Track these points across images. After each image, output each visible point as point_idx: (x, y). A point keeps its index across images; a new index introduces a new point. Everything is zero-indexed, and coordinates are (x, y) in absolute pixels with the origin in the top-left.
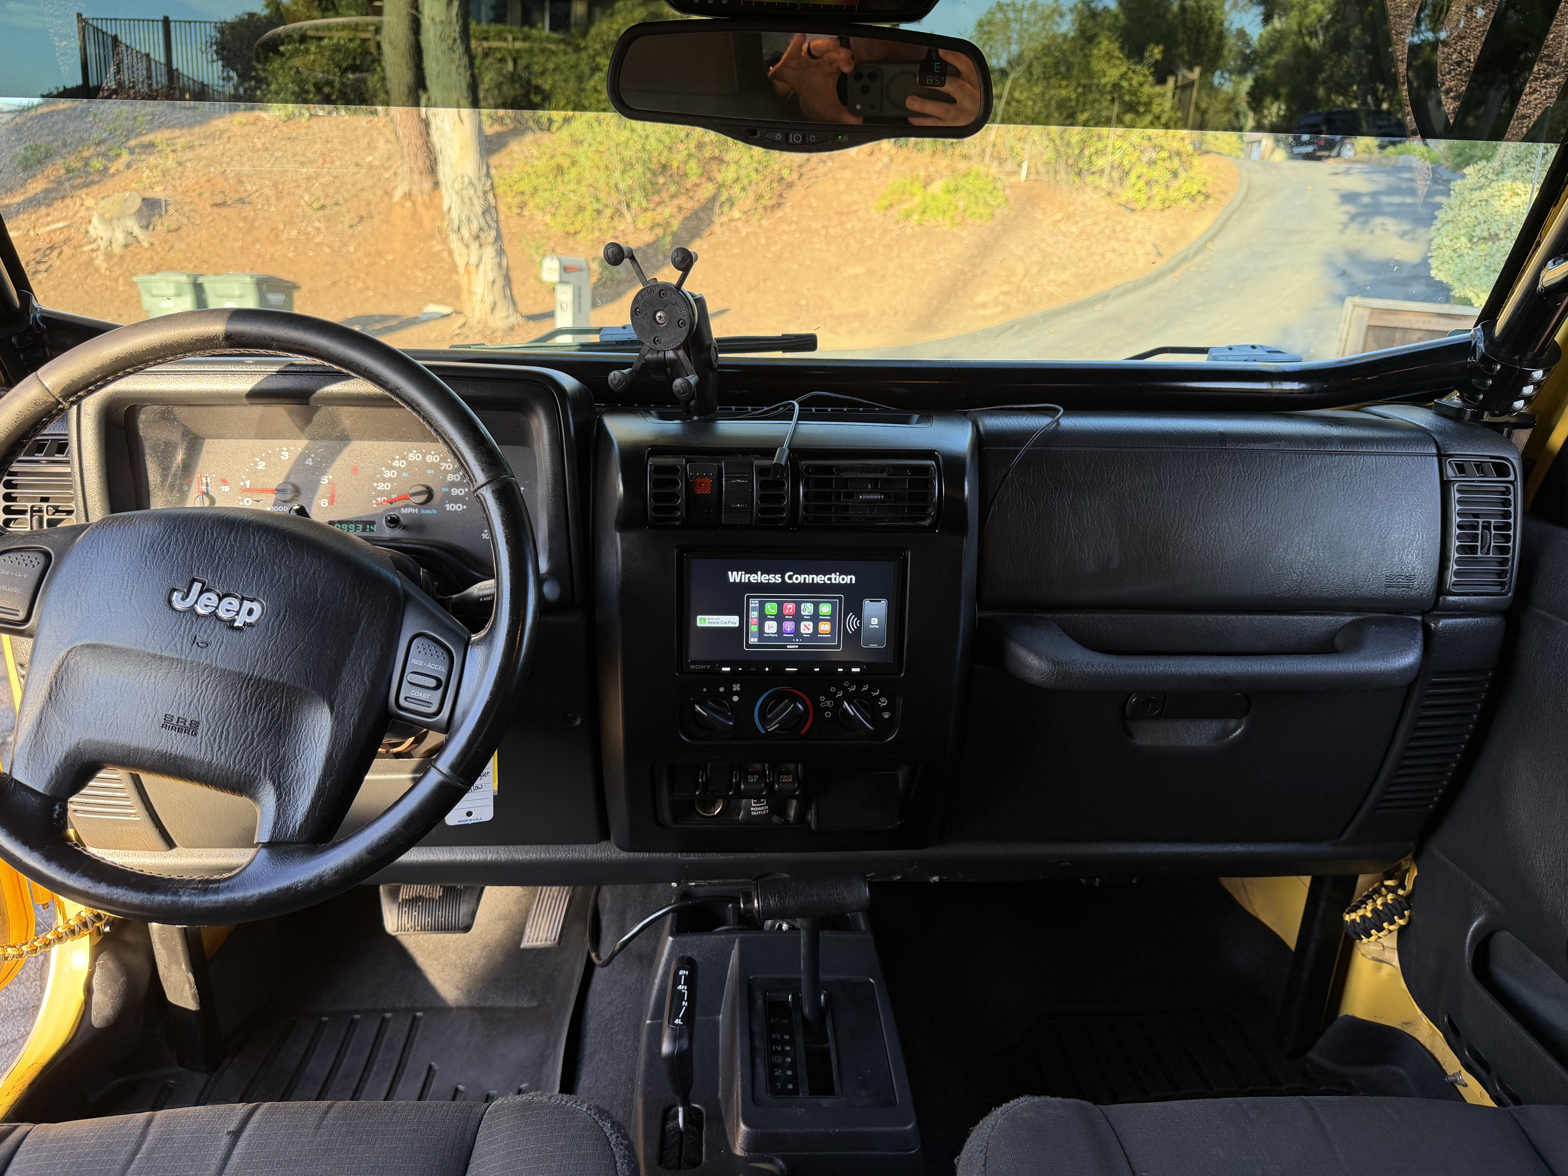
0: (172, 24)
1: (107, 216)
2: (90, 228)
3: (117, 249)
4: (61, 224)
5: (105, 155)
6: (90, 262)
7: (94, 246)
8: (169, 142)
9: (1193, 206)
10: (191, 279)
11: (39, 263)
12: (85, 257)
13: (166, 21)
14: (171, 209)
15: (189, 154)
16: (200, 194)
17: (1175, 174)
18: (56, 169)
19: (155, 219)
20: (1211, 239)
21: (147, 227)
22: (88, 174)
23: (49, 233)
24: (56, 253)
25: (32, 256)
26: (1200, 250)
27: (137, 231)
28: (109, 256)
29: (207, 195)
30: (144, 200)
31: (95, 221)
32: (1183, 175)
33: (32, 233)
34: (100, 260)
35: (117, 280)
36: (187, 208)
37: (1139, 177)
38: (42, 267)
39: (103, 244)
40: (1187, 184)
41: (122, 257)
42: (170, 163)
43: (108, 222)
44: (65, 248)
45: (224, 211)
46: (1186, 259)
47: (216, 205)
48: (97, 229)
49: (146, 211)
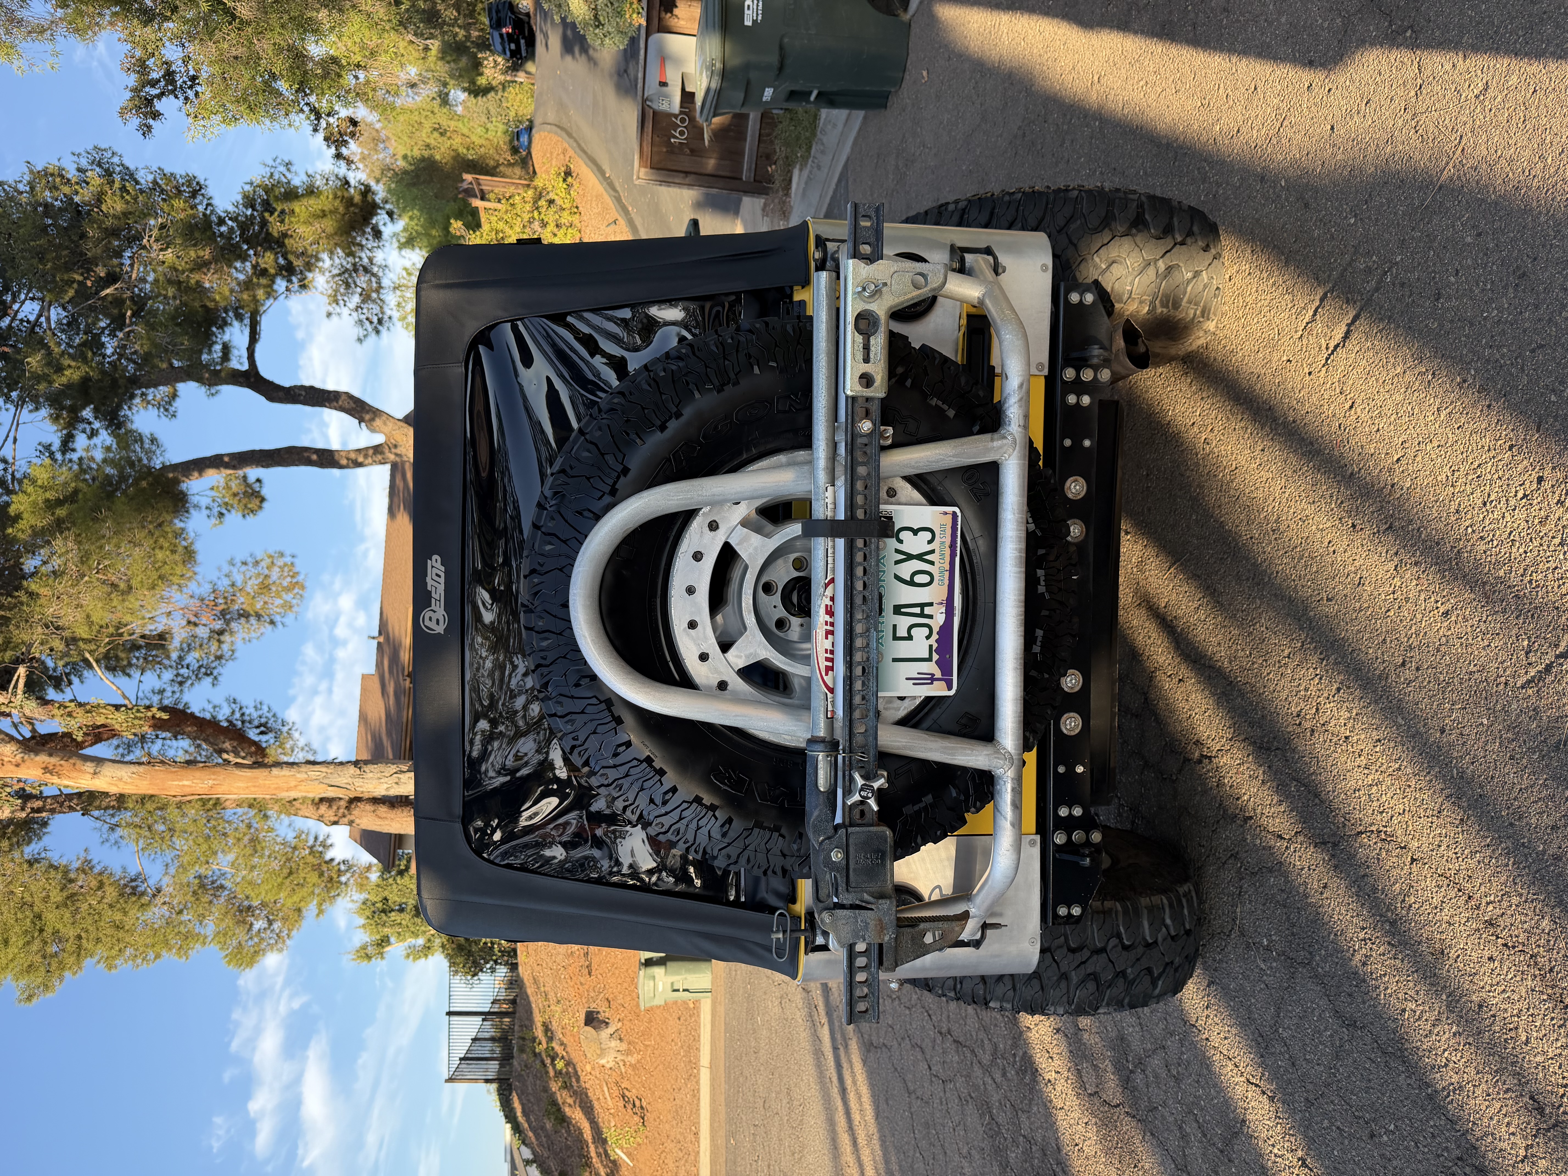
0: (452, 1009)
1: (599, 1052)
2: (608, 1066)
3: (624, 1046)
4: (605, 1089)
5: (553, 1059)
6: (634, 1067)
7: (621, 1064)
8: (543, 1012)
9: (576, 185)
10: (643, 968)
11: (634, 1105)
12: (630, 1071)
13: (450, 1014)
14: (593, 1005)
15: (551, 995)
16: (581, 984)
17: (551, 202)
18: (563, 1097)
19: (601, 1017)
20: (602, 172)
21: (607, 1023)
22: (567, 1073)
23: (612, 1098)
24: (627, 1093)
25: (629, 1110)
26: (611, 186)
27: (611, 1030)
28: (628, 1053)
29: (582, 980)
30: (586, 1024)
31: (603, 1062)
32: (552, 196)
33: (612, 1111)
34: (632, 1059)
35: (647, 1046)
36: (592, 994)
37: (555, 235)
38: (637, 1103)
39: (620, 1057)
40: (558, 191)
41: (629, 1043)
42: (558, 1009)
43: (603, 1052)
44: (623, 1086)
45: (594, 966)
46: (618, 199)
47: (590, 974)
48: (607, 1061)
49: (595, 1023)
